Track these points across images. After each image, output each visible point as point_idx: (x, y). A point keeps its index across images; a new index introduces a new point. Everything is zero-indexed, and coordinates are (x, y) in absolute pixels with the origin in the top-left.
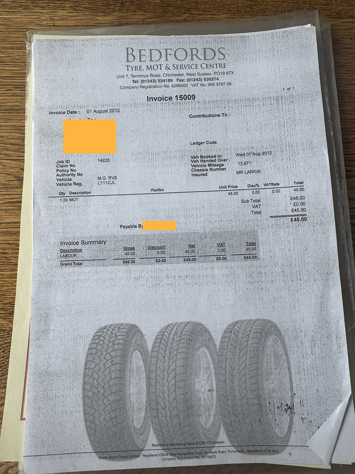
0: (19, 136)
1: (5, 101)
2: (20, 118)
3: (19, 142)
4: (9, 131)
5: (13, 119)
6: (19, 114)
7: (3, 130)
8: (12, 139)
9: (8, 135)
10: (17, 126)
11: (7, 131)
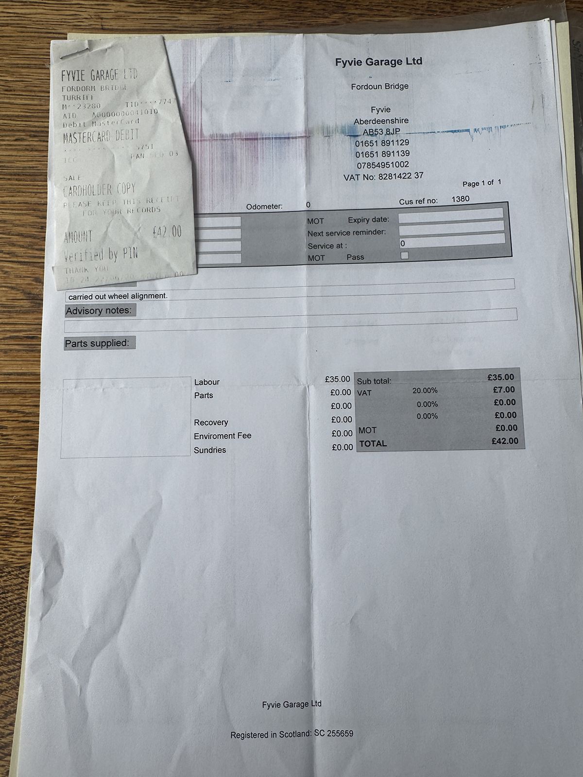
0: (35, 220)
1: (12, 158)
2: (37, 189)
3: (34, 231)
4: (17, 212)
5: (24, 190)
6: (35, 182)
7: (6, 209)
8: (22, 226)
9: (14, 218)
10: (31, 204)
11: (14, 212)
